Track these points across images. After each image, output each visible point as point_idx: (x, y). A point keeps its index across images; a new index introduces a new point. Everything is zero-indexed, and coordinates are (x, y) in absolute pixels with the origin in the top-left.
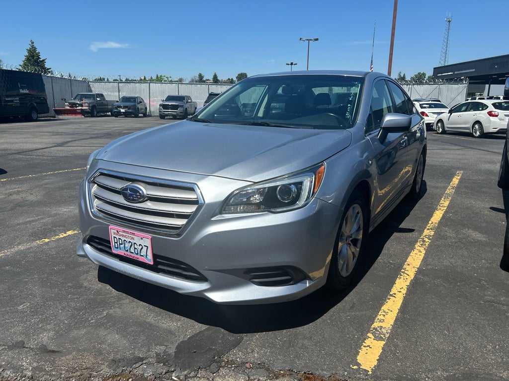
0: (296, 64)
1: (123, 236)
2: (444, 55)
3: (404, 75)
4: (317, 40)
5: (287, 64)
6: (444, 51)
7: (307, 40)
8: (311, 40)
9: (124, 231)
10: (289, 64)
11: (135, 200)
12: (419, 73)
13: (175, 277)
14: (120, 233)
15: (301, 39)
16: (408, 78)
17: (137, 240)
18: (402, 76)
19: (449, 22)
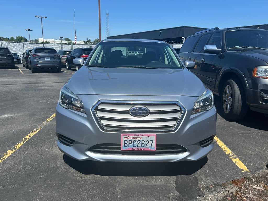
0: (32, 30)
1: (132, 138)
2: (107, 31)
3: (90, 40)
4: (46, 17)
5: (26, 30)
6: (107, 29)
7: (40, 17)
8: (43, 17)
9: (134, 135)
10: (27, 30)
11: (143, 115)
12: (97, 39)
13: (166, 154)
14: (130, 137)
15: (36, 16)
16: (92, 41)
17: (145, 139)
18: (89, 40)
19: (108, 15)
